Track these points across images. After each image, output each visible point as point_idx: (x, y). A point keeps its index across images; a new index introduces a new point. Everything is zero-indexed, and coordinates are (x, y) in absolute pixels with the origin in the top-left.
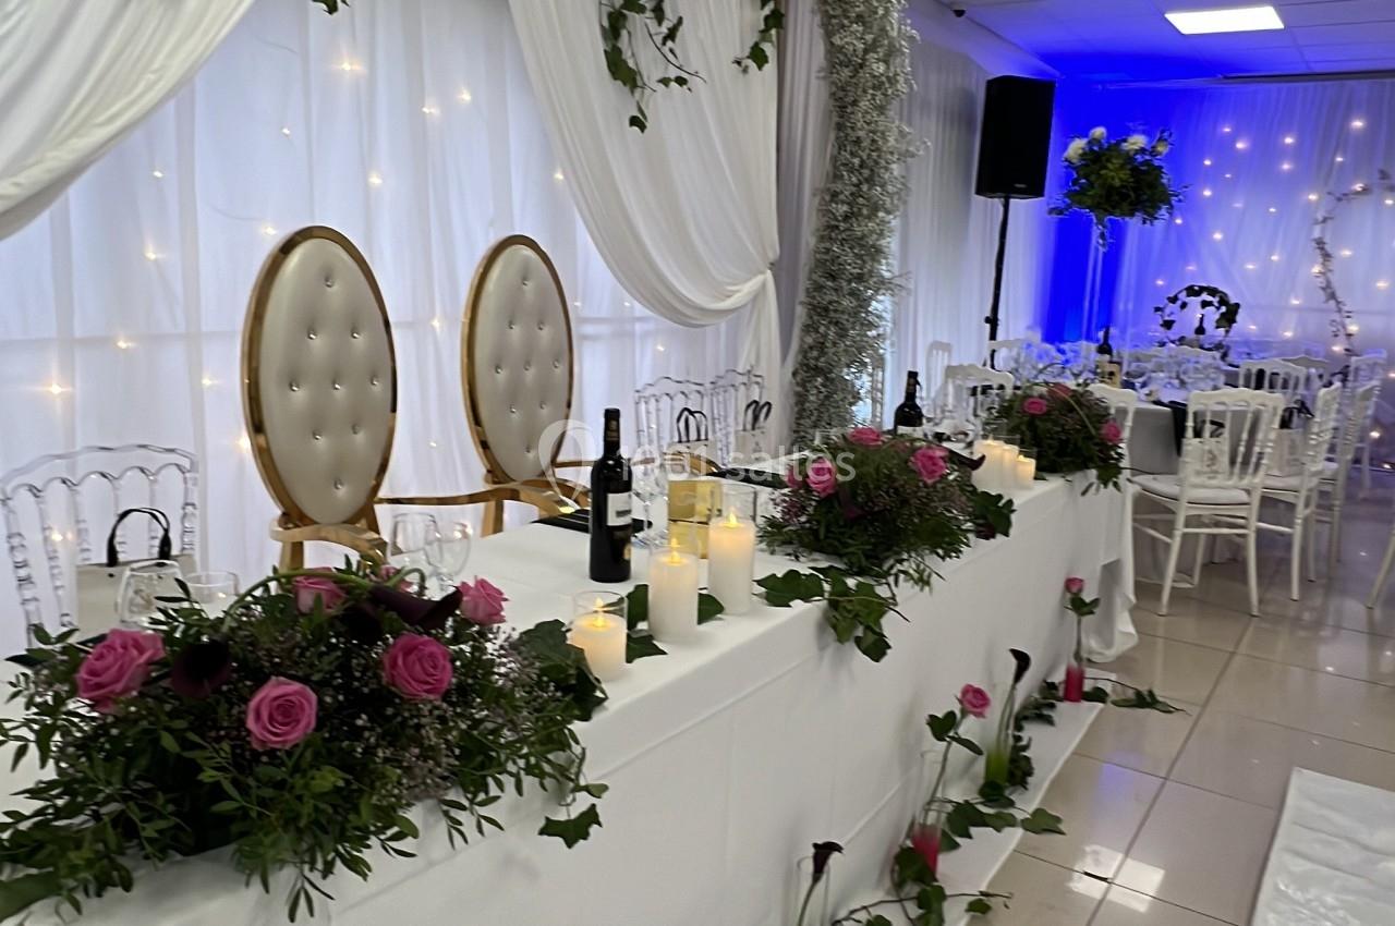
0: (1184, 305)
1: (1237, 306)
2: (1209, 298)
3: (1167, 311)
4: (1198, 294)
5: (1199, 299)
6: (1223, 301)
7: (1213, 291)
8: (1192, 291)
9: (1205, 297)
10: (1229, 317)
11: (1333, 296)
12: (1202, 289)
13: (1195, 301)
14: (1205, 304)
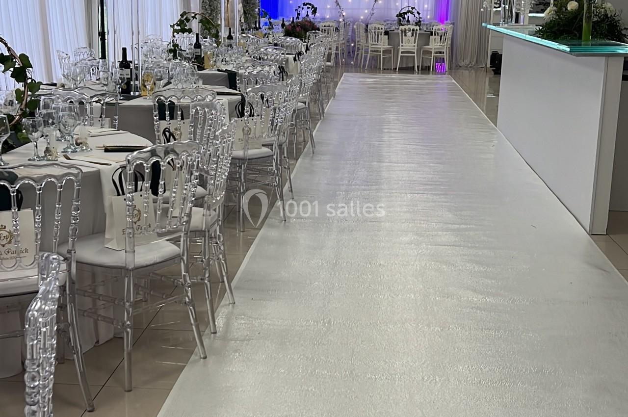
0: (303, 8)
1: (316, 8)
2: (309, 6)
3: (299, 10)
4: (306, 5)
5: (307, 6)
6: (313, 7)
7: (310, 4)
8: (304, 4)
9: (308, 6)
10: (314, 12)
11: (338, 4)
12: (307, 4)
13: (305, 7)
14: (308, 8)
